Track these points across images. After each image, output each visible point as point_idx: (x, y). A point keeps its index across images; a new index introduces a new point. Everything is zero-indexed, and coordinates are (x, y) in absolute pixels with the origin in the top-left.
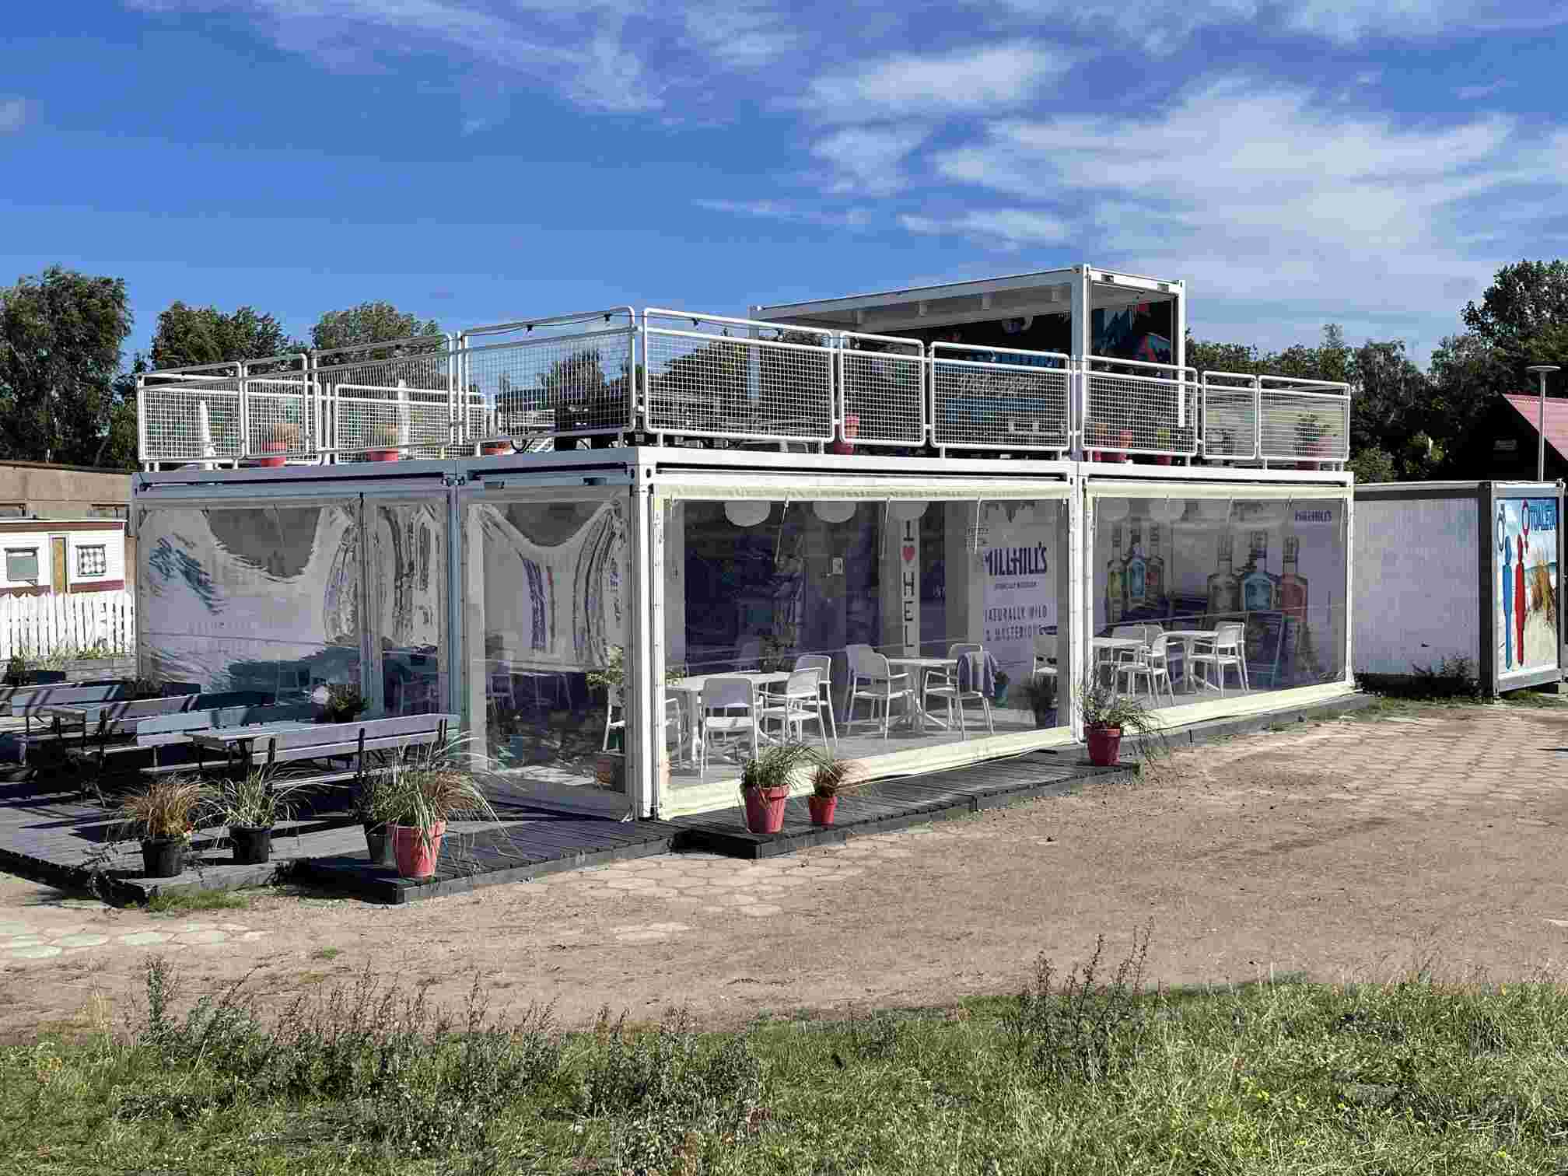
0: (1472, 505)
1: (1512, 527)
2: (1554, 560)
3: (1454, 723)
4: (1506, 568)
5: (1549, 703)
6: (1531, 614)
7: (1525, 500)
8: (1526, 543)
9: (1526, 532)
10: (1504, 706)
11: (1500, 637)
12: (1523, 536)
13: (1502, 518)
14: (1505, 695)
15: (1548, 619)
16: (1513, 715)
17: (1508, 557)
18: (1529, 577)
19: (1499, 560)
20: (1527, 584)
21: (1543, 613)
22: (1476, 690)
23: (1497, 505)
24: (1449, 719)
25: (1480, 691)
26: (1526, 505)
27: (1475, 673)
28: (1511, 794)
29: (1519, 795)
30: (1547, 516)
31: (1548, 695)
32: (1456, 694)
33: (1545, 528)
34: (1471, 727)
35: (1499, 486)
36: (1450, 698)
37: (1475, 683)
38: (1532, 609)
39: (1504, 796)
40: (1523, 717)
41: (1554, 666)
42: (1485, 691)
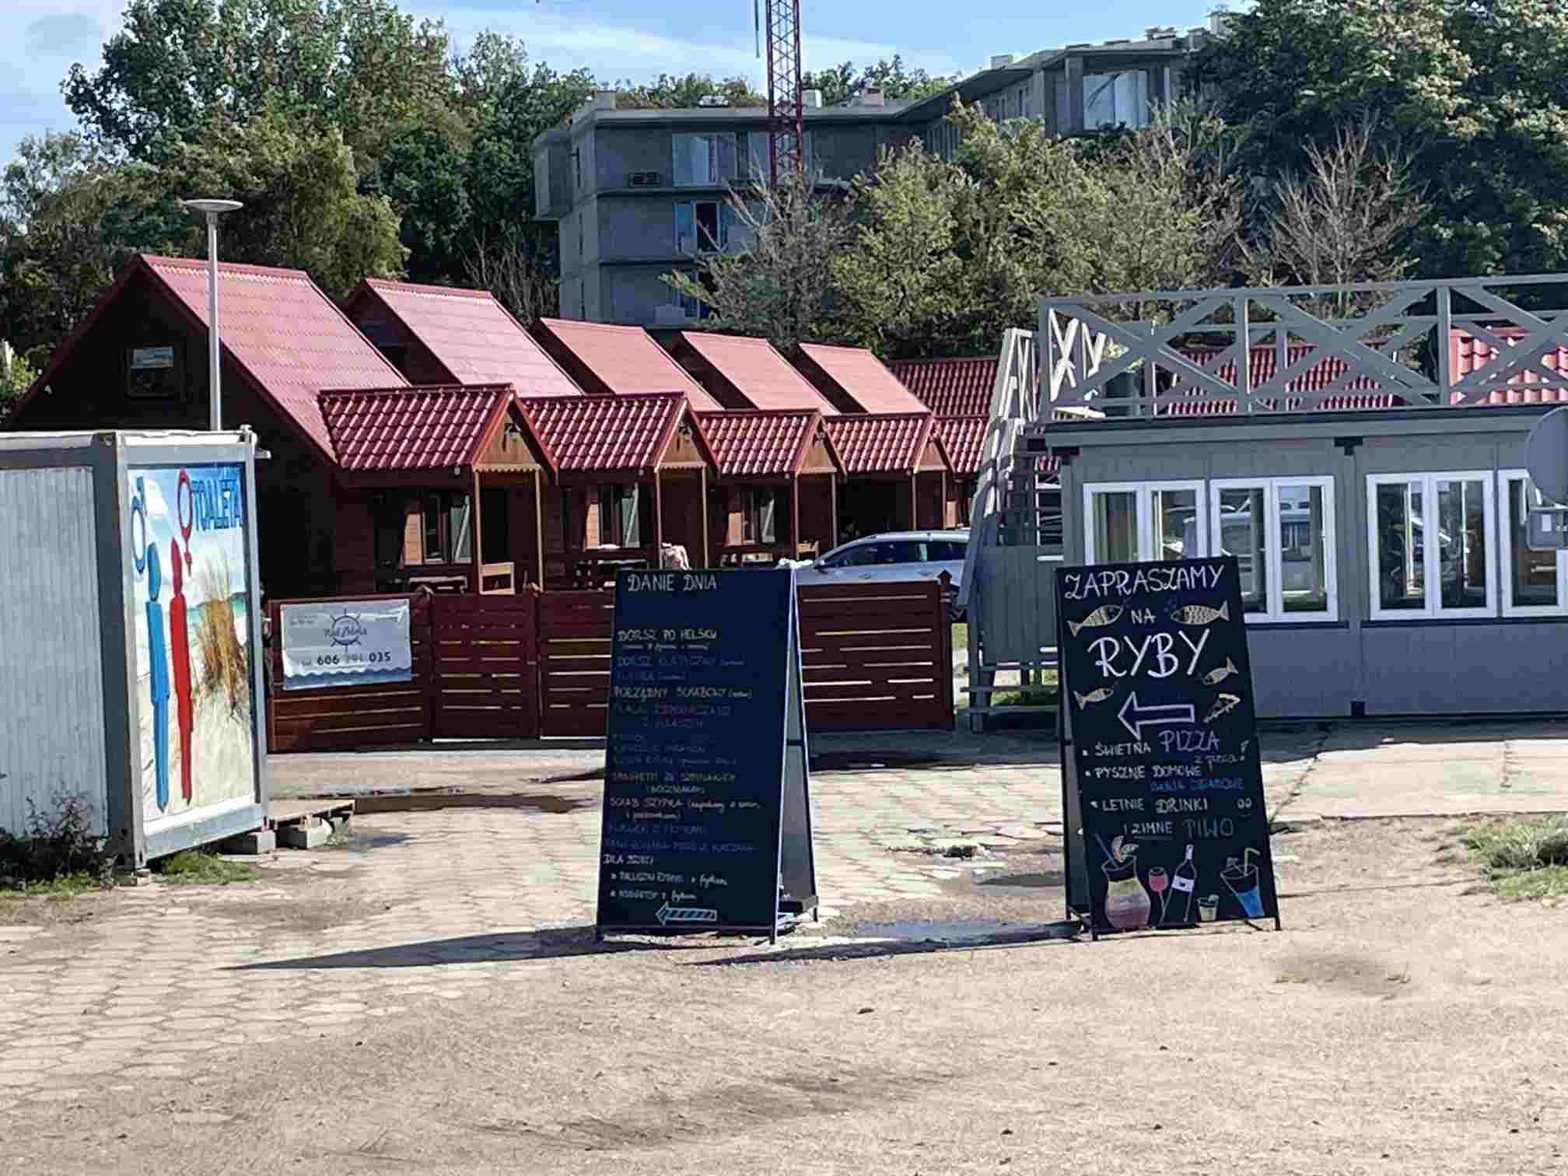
0: (79, 482)
1: (160, 525)
2: (242, 589)
3: (62, 929)
4: (152, 608)
5: (244, 875)
6: (200, 699)
7: (182, 467)
8: (188, 555)
9: (186, 533)
10: (156, 887)
11: (144, 750)
12: (180, 541)
13: (138, 506)
14: (156, 866)
15: (234, 705)
16: (174, 904)
17: (154, 585)
18: (196, 625)
19: (137, 591)
20: (192, 636)
21: (224, 694)
22: (101, 858)
23: (128, 480)
24: (48, 924)
25: (110, 861)
26: (183, 479)
27: (97, 825)
28: (165, 1066)
29: (182, 1066)
30: (224, 501)
31: (237, 859)
32: (64, 871)
33: (222, 525)
34: (95, 937)
35: (129, 440)
36: (51, 878)
37: (100, 845)
38: (203, 688)
39: (152, 1072)
40: (193, 907)
41: (248, 799)
42: (120, 860)
